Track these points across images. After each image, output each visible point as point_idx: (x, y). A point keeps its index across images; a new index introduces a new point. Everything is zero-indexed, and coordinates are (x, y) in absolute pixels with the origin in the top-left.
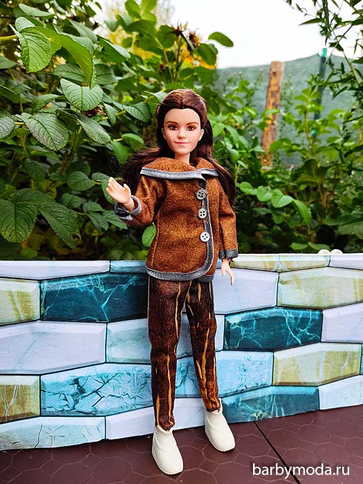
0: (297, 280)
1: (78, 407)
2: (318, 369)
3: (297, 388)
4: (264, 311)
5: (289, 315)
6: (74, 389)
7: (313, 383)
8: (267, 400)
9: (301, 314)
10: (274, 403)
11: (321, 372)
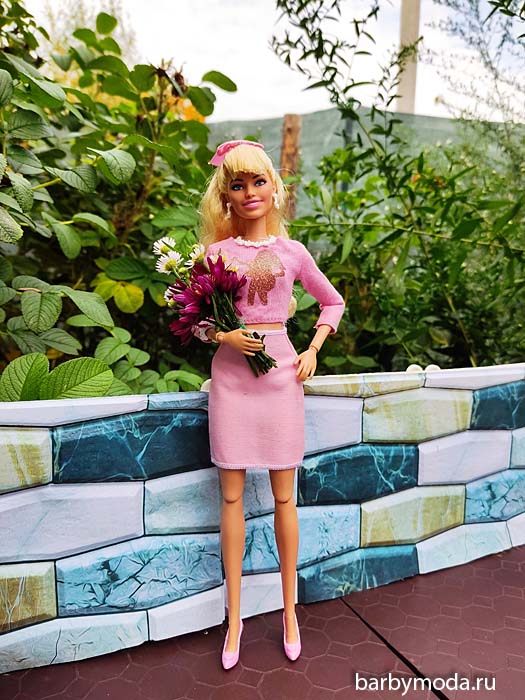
0: (386, 406)
1: (110, 601)
2: (415, 522)
3: (391, 549)
4: (347, 451)
5: (378, 453)
6: (103, 576)
7: (410, 540)
8: (355, 567)
9: (393, 450)
10: (364, 572)
11: (419, 526)
